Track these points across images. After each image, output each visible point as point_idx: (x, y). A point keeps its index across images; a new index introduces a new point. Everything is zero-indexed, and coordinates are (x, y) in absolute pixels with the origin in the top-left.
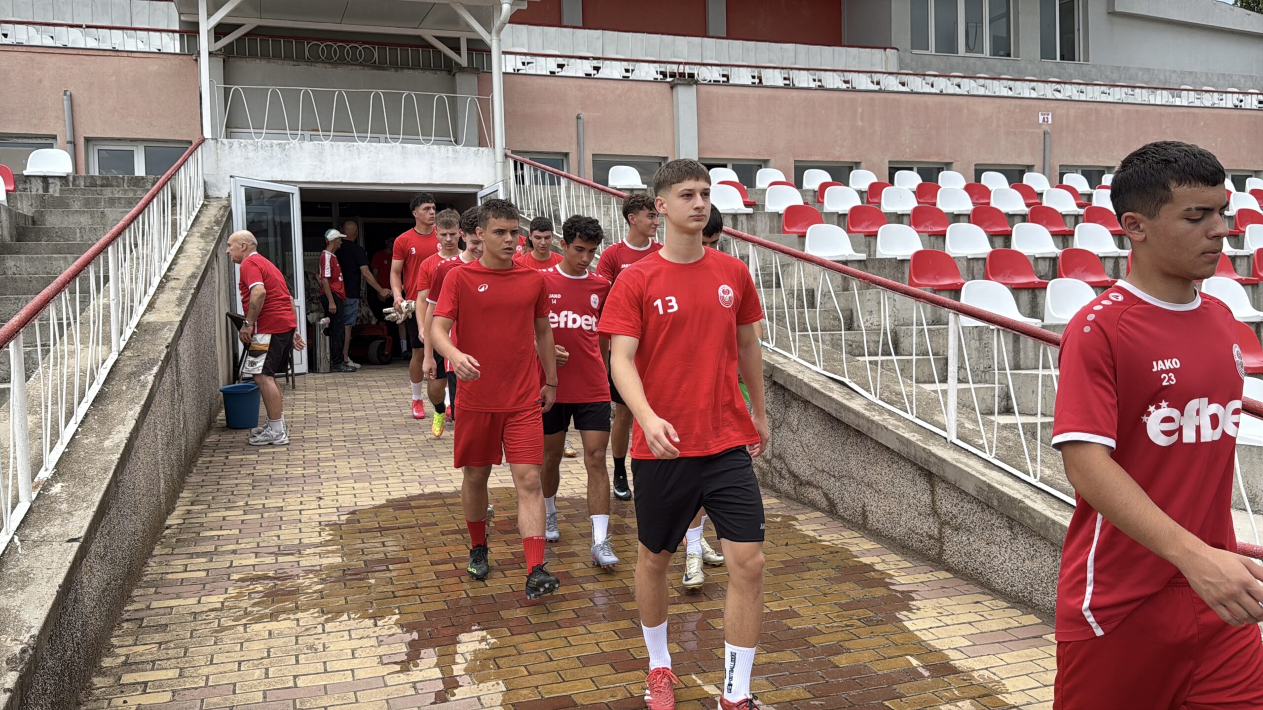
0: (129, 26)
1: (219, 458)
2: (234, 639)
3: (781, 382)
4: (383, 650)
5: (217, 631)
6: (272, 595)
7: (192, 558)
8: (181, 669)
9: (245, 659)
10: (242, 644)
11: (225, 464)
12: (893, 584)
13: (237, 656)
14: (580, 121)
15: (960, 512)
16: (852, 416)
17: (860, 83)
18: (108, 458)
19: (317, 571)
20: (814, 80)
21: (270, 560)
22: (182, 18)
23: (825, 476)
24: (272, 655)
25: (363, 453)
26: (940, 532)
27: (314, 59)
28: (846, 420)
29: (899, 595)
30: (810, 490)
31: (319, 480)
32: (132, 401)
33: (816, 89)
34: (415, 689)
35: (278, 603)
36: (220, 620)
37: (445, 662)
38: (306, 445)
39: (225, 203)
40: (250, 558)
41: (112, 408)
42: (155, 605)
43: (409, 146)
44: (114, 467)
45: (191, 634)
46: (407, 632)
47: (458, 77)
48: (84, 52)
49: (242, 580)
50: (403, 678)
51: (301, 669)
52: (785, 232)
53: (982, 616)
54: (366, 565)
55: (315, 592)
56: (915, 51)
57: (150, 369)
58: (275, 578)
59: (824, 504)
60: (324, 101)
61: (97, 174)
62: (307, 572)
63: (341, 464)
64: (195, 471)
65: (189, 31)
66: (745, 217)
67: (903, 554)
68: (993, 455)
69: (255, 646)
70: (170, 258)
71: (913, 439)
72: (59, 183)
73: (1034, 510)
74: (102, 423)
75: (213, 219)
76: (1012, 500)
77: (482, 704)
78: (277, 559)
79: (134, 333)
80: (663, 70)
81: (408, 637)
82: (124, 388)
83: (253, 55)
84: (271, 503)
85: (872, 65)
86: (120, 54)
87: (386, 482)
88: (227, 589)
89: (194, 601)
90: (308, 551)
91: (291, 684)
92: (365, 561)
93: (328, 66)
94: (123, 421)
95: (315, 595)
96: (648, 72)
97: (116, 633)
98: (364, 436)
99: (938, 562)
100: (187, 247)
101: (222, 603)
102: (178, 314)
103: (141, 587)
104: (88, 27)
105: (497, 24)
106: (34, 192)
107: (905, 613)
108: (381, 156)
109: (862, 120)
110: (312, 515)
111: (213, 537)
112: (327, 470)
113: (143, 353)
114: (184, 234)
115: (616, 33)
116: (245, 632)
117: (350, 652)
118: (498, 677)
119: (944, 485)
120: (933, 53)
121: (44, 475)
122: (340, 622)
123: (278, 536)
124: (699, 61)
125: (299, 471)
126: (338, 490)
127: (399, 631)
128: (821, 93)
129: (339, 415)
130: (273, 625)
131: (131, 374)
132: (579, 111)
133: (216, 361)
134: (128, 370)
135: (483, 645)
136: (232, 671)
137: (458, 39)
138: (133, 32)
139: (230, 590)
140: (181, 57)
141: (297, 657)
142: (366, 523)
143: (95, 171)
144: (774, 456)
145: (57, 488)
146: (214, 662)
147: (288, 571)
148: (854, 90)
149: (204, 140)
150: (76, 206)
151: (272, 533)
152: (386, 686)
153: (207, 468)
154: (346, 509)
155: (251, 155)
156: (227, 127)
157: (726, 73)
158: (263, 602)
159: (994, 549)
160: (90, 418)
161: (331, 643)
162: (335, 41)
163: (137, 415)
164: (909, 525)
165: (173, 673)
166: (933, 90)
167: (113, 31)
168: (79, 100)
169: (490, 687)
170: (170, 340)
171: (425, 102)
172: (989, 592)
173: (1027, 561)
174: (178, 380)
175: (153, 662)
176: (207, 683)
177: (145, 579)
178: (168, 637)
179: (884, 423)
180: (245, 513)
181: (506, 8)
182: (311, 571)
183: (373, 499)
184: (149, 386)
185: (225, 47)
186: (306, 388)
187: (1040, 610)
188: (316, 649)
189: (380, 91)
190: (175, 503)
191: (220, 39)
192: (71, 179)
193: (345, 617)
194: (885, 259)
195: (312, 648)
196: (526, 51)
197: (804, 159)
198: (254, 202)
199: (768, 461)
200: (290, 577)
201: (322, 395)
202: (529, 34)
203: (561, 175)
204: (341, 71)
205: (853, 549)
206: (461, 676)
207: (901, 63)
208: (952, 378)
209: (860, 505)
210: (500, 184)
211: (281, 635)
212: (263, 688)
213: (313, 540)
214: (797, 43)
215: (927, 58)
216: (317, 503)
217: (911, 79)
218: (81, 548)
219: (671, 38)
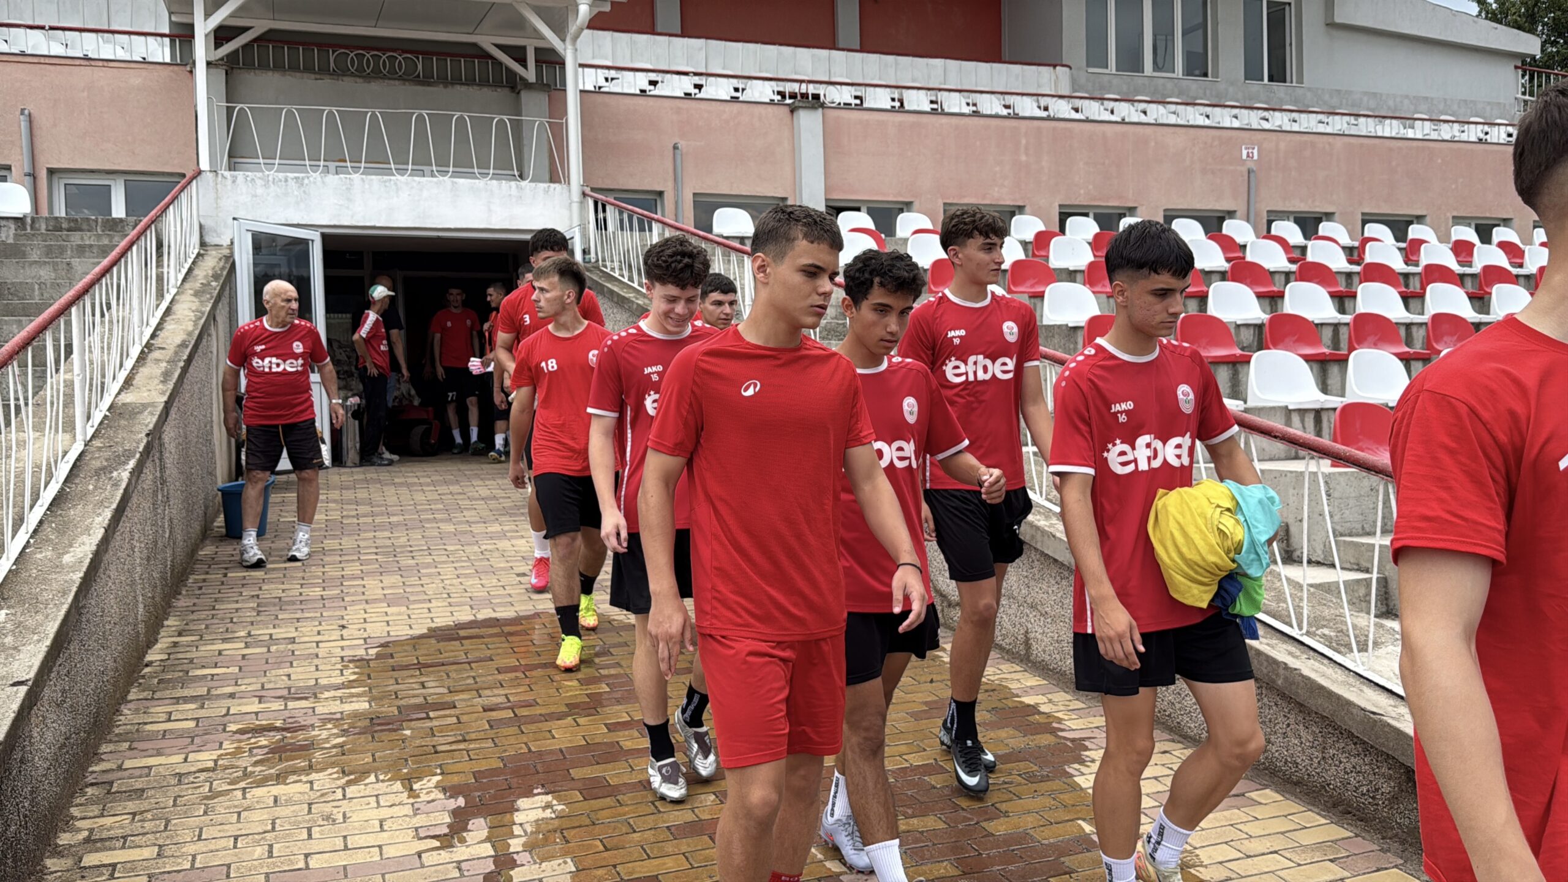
0: (106, 27)
1: (216, 576)
2: (228, 808)
4: (419, 820)
5: (207, 798)
6: (279, 751)
7: (178, 703)
8: (160, 846)
9: (243, 832)
10: (239, 814)
11: (223, 583)
12: (1063, 730)
13: (232, 830)
14: (678, 152)
17: (1023, 108)
18: (67, 578)
19: (337, 720)
20: (968, 104)
21: (277, 705)
22: (174, 19)
24: (278, 828)
25: (400, 569)
27: (341, 72)
29: (1069, 743)
31: (342, 604)
32: (101, 504)
33: (969, 115)
34: (460, 869)
35: (287, 761)
36: (211, 783)
37: (499, 835)
38: (327, 559)
39: (226, 252)
40: (253, 703)
41: (74, 512)
42: (128, 764)
43: (461, 181)
44: (74, 589)
45: (175, 801)
46: (451, 797)
47: (525, 96)
48: (47, 60)
49: (241, 732)
50: (444, 855)
51: (314, 846)
54: (400, 712)
55: (334, 747)
56: (1091, 70)
57: (125, 463)
58: (283, 730)
60: (353, 124)
61: (63, 214)
62: (325, 721)
63: (370, 582)
64: (184, 592)
65: (182, 35)
69: (256, 816)
70: (154, 322)
72: (13, 227)
74: (61, 532)
75: (210, 273)
78: (286, 705)
79: (106, 417)
80: (781, 89)
81: (452, 804)
82: (91, 487)
83: (264, 66)
84: (280, 633)
85: (1039, 86)
86: (93, 63)
87: (429, 605)
88: (221, 744)
89: (180, 758)
90: (327, 694)
91: (301, 865)
92: (399, 707)
93: (358, 80)
94: (87, 530)
95: (334, 751)
96: (763, 92)
97: (78, 801)
98: (401, 546)
100: (176, 307)
101: (216, 761)
102: (163, 393)
103: (111, 741)
104: (52, 28)
105: (573, 29)
107: (1076, 766)
108: (425, 194)
109: (1027, 155)
110: (332, 647)
111: (205, 676)
112: (352, 590)
113: (117, 443)
114: (173, 291)
115: (723, 43)
116: (244, 798)
117: (377, 823)
118: (564, 854)
120: (1114, 72)
122: (366, 785)
123: (289, 676)
124: (826, 79)
125: (317, 592)
126: (366, 616)
127: (441, 796)
128: (976, 120)
129: (370, 520)
130: (279, 790)
131: (101, 469)
132: (677, 140)
133: (213, 452)
134: (96, 464)
135: (548, 813)
136: (225, 849)
137: (523, 49)
138: (110, 35)
139: (226, 745)
140: (171, 68)
141: (309, 830)
142: (400, 659)
143: (61, 211)
146: (203, 837)
147: (300, 720)
148: (1016, 117)
149: (199, 172)
150: (35, 256)
151: (281, 672)
152: (423, 866)
153: (200, 588)
154: (376, 640)
155: (260, 191)
156: (230, 156)
157: (859, 94)
158: (268, 760)
160: (45, 526)
161: (353, 811)
162: (368, 49)
163: (107, 522)
165: (149, 852)
166: (1113, 118)
167: (84, 34)
168: (43, 120)
169: (556, 867)
170: (151, 426)
171: (481, 127)
174: (162, 477)
175: (124, 838)
176: (193, 865)
177: (117, 731)
178: (144, 805)
179: (1052, 530)
180: (247, 647)
181: (584, 10)
182: (330, 720)
183: (411, 628)
184: (124, 485)
185: (228, 56)
186: (331, 486)
188: (334, 820)
189: (424, 112)
190: (158, 633)
191: (222, 45)
192: (29, 220)
193: (372, 778)
194: (1053, 326)
195: (329, 818)
196: (609, 63)
197: (955, 201)
198: (264, 251)
200: (303, 728)
201: (349, 494)
202: (614, 43)
203: (653, 219)
204: (375, 86)
205: (1013, 686)
206: (518, 853)
207: (1075, 84)
209: (1022, 631)
210: (577, 229)
211: (289, 802)
212: (265, 870)
213: (333, 681)
214: (946, 58)
215: (1106, 78)
216: (339, 633)
217: (1086, 103)
218: (29, 694)
219: (791, 49)
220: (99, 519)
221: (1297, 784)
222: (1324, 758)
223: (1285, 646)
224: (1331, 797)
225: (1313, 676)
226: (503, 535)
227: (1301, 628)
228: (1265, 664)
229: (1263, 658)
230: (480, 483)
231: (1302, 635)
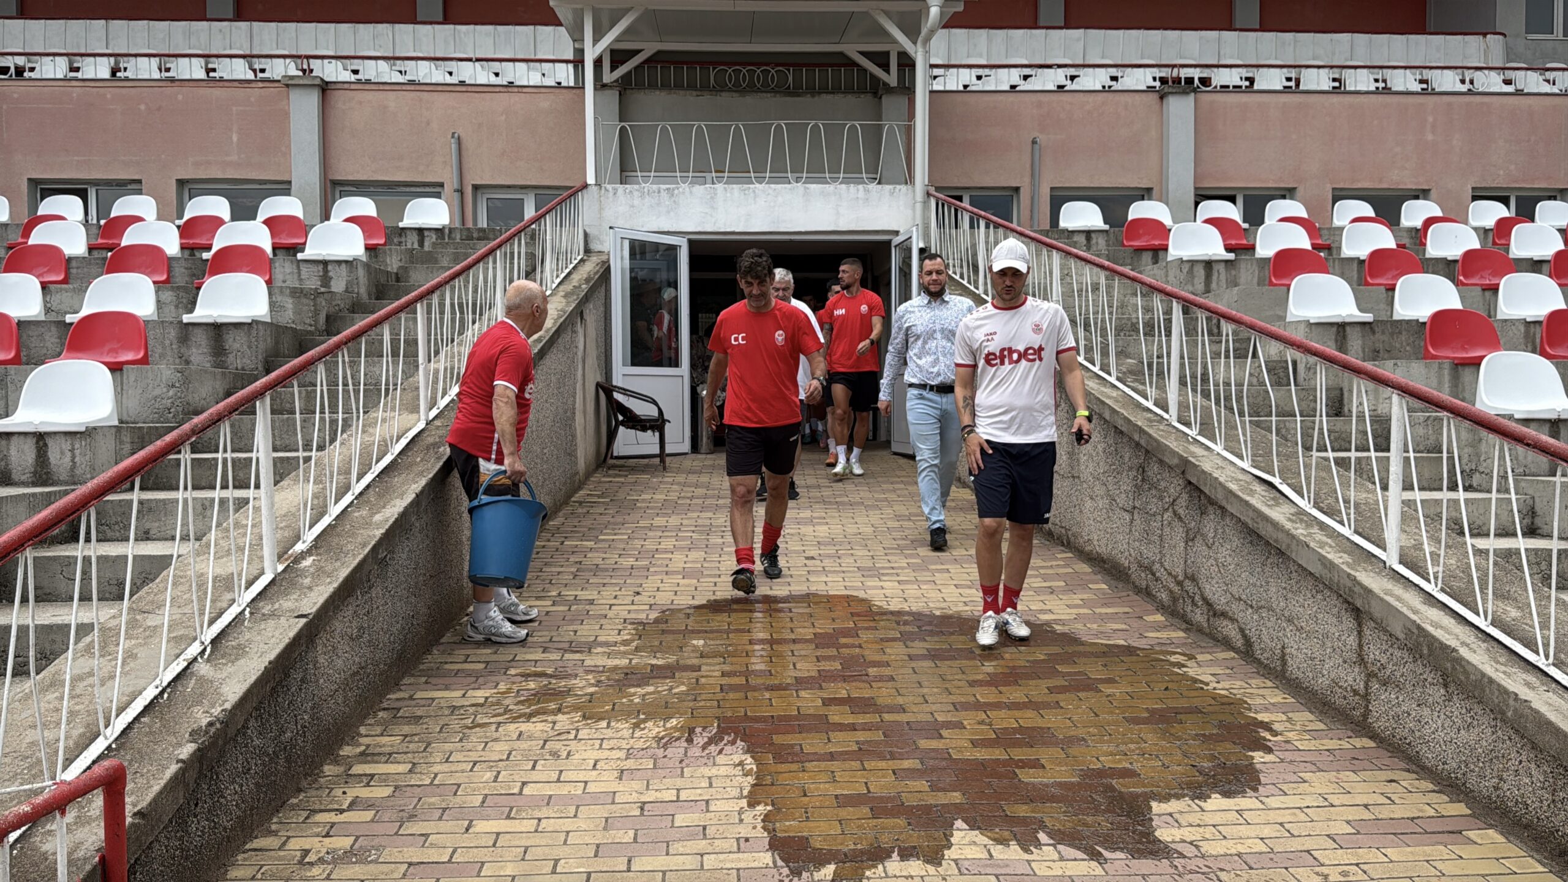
0: (532, 57)
2: (482, 738)
3: (1194, 480)
4: (630, 764)
5: (468, 728)
8: (414, 764)
9: (483, 759)
10: (487, 743)
11: (557, 550)
13: (474, 756)
14: (1037, 147)
15: (1390, 660)
16: (1270, 528)
17: (1442, 83)
18: (371, 534)
19: (599, 672)
21: (555, 656)
22: (577, 46)
23: (1242, 606)
24: (511, 758)
25: (707, 546)
26: (1367, 687)
27: (720, 88)
28: (1263, 533)
30: (1225, 623)
31: (646, 573)
32: (421, 474)
34: (642, 809)
36: (476, 716)
38: (650, 534)
39: (604, 258)
40: (536, 653)
41: (397, 479)
42: (419, 695)
43: (813, 186)
44: (373, 543)
45: (442, 728)
47: (887, 100)
48: (475, 89)
49: (517, 676)
51: (535, 776)
52: (1271, 284)
53: (1389, 798)
56: (1530, 36)
58: (551, 676)
59: (1240, 643)
60: (719, 136)
61: (485, 226)
62: (588, 672)
63: (677, 556)
65: (578, 62)
66: (1223, 265)
67: (1321, 712)
68: (1439, 585)
69: (499, 746)
71: (1337, 561)
72: (434, 237)
73: (1468, 662)
74: (380, 496)
75: (585, 276)
76: (1444, 647)
77: (705, 835)
78: (562, 656)
82: (418, 459)
83: (653, 86)
84: (585, 595)
85: (1465, 58)
86: (525, 90)
87: (717, 580)
88: (498, 684)
89: (459, 693)
90: (599, 650)
91: (516, 790)
93: (735, 94)
94: (401, 496)
97: (369, 721)
98: (717, 526)
99: (1361, 726)
103: (413, 675)
104: (478, 60)
105: (924, 31)
106: (409, 246)
108: (780, 199)
109: (1434, 133)
110: (621, 610)
112: (659, 562)
115: (1104, 32)
116: (497, 731)
117: (592, 762)
119: (1373, 625)
120: (1561, 37)
121: (300, 547)
122: (597, 729)
123: (576, 632)
125: (631, 561)
126: (661, 585)
127: (655, 745)
128: (1381, 98)
129: (700, 501)
130: (524, 727)
131: (432, 444)
132: (1035, 134)
134: (431, 440)
136: (463, 771)
137: (887, 54)
138: (537, 64)
139: (501, 685)
140: (574, 91)
143: (483, 223)
144: (1186, 577)
145: (308, 562)
146: (450, 760)
147: (568, 669)
149: (585, 186)
151: (571, 628)
152: (613, 803)
154: (660, 607)
155: (636, 202)
156: (622, 171)
157: (1250, 75)
159: (1425, 713)
160: (371, 490)
161: (578, 751)
162: (744, 64)
163: (420, 488)
164: (1333, 675)
165: (402, 768)
166: (1555, 90)
168: (468, 143)
171: (834, 133)
172: (1418, 769)
173: (1462, 732)
175: (390, 754)
176: (432, 781)
177: (421, 667)
178: (417, 729)
179: (1307, 539)
180: (553, 605)
181: (934, 11)
182: (593, 672)
183: (693, 598)
185: (622, 77)
186: (679, 471)
187: (1475, 798)
188: (559, 757)
189: (782, 123)
191: (617, 68)
192: (447, 231)
193: (604, 724)
194: (1404, 321)
195: (555, 755)
196: (984, 62)
197: (1342, 186)
198: (648, 256)
199: (1180, 584)
200: (568, 676)
201: (693, 478)
204: (750, 100)
205: (1255, 702)
207: (1509, 54)
208: (1395, 482)
209: (1279, 646)
210: (914, 229)
211: (530, 738)
212: (486, 792)
213: (611, 639)
214: (1353, 32)
215: (1550, 44)
216: (631, 598)
217: (1520, 74)
218: (306, 625)
219: (1176, 33)
220: (414, 486)
221: (1527, 827)
222: (1554, 801)
223: (1524, 676)
224: (1559, 844)
225: (1543, 709)
226: (811, 521)
227: (1547, 657)
228: (1497, 693)
229: (1494, 686)
230: (812, 472)
231: (1548, 665)
